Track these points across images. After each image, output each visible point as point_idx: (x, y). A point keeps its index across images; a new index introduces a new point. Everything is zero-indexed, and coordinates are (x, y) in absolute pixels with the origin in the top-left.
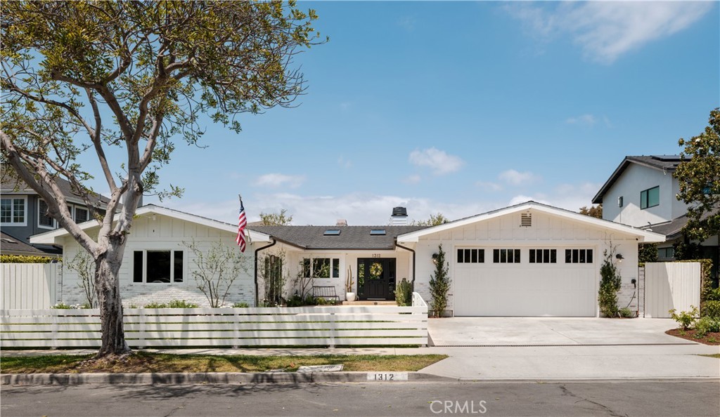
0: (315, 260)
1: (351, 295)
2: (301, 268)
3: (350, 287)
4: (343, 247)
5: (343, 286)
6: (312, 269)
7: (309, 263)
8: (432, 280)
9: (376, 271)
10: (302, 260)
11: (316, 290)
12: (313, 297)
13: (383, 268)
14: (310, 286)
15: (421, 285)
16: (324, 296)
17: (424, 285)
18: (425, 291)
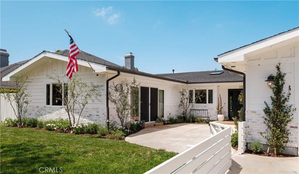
0: (196, 91)
1: (221, 117)
5: (216, 110)
7: (192, 93)
8: (268, 108)
12: (193, 117)
15: (254, 113)
16: (203, 116)
17: (257, 113)
18: (258, 121)
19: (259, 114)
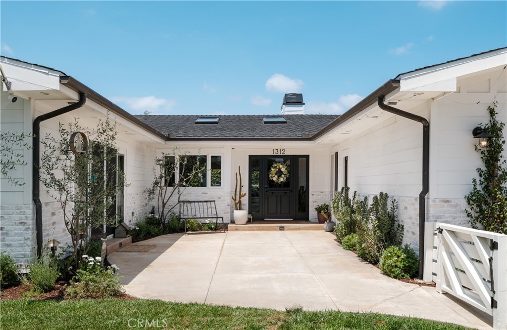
0: (182, 158)
1: (241, 215)
2: (159, 171)
3: (240, 202)
4: (228, 136)
5: (228, 200)
6: (177, 172)
7: (173, 163)
8: (475, 193)
9: (278, 174)
10: (160, 157)
11: (184, 207)
12: (179, 218)
13: (289, 172)
14: (174, 199)
15: (446, 204)
16: (198, 216)
17: (453, 203)
18: (454, 219)
19: (456, 206)
